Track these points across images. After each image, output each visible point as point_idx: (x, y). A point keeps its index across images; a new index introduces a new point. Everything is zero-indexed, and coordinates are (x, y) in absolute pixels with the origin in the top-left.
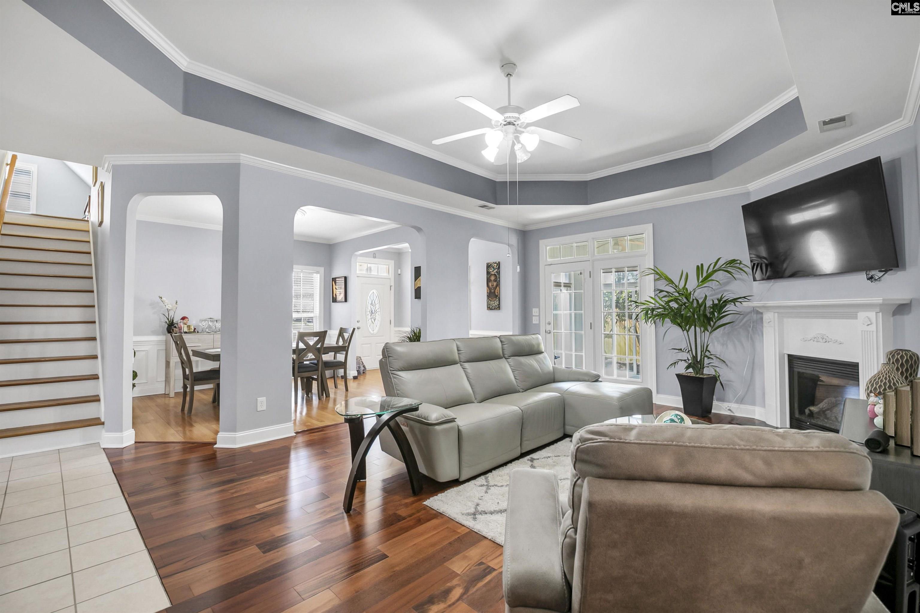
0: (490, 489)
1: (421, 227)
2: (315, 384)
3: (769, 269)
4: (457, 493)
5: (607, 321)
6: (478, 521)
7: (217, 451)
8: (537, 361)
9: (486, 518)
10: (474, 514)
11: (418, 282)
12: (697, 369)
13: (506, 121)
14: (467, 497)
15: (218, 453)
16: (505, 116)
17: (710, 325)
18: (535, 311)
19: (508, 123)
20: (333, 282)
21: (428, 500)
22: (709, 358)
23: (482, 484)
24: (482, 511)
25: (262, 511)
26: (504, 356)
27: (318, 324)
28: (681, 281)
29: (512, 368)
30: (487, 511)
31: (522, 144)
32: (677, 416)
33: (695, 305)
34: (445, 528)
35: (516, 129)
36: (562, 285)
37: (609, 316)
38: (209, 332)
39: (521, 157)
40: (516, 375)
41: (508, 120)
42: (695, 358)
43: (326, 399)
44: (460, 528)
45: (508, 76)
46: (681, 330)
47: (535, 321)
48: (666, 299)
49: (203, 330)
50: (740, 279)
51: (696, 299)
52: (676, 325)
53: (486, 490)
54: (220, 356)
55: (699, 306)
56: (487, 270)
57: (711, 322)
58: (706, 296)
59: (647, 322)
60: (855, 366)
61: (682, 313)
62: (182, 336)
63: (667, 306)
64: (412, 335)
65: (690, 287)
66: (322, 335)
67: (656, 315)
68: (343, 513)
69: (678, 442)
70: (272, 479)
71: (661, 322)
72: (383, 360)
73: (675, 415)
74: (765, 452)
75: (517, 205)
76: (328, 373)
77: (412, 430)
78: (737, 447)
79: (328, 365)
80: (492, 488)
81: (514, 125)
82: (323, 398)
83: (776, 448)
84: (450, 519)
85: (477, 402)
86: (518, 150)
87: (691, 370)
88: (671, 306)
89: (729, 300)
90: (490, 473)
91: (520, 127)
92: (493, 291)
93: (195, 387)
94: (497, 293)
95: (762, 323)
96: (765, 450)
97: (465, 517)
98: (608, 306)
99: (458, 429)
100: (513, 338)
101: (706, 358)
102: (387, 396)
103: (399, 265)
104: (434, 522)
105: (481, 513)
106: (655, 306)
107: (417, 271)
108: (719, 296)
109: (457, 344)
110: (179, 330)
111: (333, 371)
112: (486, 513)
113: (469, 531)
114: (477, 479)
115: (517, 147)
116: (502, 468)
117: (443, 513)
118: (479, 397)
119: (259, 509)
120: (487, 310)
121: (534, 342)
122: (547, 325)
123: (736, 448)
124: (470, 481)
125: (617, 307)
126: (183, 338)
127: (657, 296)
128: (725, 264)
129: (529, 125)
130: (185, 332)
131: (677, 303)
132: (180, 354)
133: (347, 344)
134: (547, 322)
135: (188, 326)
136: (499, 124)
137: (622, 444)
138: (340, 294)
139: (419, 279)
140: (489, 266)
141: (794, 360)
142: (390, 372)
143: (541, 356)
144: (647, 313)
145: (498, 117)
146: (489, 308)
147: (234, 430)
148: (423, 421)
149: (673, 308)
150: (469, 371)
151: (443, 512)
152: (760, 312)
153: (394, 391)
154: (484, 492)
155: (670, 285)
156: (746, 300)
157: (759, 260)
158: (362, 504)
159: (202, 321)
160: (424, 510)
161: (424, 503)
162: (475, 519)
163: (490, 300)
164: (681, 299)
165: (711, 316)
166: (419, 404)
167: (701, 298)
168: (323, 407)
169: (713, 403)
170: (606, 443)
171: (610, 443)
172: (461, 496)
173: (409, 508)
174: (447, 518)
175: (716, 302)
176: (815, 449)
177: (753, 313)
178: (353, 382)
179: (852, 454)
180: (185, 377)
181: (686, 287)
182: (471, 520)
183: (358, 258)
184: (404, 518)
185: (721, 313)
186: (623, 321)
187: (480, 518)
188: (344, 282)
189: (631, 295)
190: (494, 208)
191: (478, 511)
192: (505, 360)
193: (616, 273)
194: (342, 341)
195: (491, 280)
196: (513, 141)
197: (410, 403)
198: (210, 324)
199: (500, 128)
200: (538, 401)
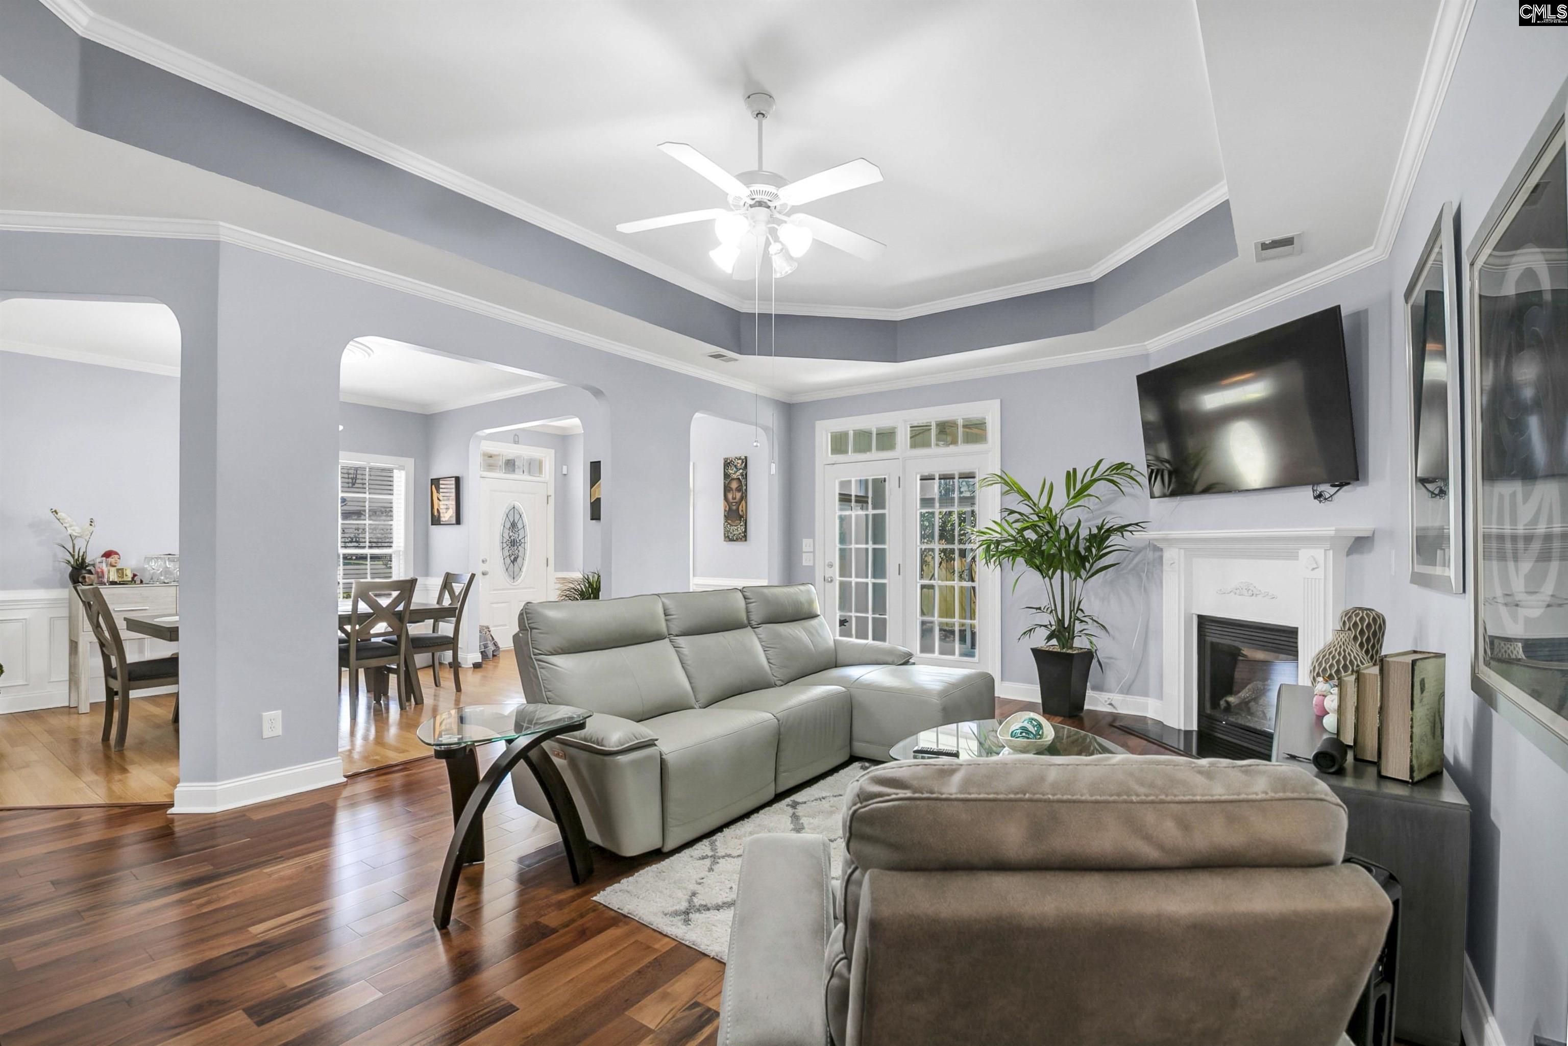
0: (718, 863)
1: (602, 389)
2: (393, 678)
3: (1173, 480)
4: (658, 875)
5: (926, 561)
6: (692, 925)
7: (176, 820)
8: (806, 630)
9: (709, 918)
10: (687, 913)
11: (597, 490)
12: (1063, 639)
13: (753, 199)
14: (675, 882)
15: (176, 824)
16: (752, 189)
17: (1085, 569)
18: (806, 544)
19: (757, 204)
20: (433, 486)
21: (601, 892)
22: (1082, 621)
23: (705, 854)
24: (701, 905)
25: (262, 939)
26: (749, 623)
27: (402, 566)
28: (1043, 495)
29: (763, 643)
30: (709, 905)
31: (782, 244)
32: (1031, 722)
33: (1063, 535)
34: (631, 944)
35: (771, 216)
36: (853, 498)
37: (930, 553)
38: (166, 581)
39: (781, 268)
40: (770, 657)
41: (758, 197)
42: (1060, 622)
43: (415, 707)
44: (660, 940)
45: (759, 116)
46: (1041, 577)
47: (806, 560)
48: (1019, 525)
49: (152, 579)
50: (1131, 495)
51: (1064, 526)
52: (1033, 568)
53: (711, 866)
54: (178, 631)
55: (1069, 537)
56: (725, 471)
57: (1087, 564)
58: (1080, 521)
59: (989, 564)
60: (1292, 633)
61: (1043, 548)
62: (99, 590)
63: (1020, 536)
64: (585, 586)
65: (1056, 507)
66: (407, 587)
67: (1003, 552)
68: (432, 930)
69: (1034, 794)
70: (288, 872)
71: (1011, 562)
72: (521, 635)
73: (1030, 719)
74: (1180, 806)
75: (772, 356)
76: (421, 659)
77: (573, 764)
78: (1134, 798)
79: (420, 644)
80: (721, 861)
81: (769, 207)
82: (410, 705)
83: (1198, 798)
84: (641, 925)
85: (700, 708)
86: (775, 254)
87: (1054, 642)
88: (1026, 537)
89: (1114, 527)
90: (719, 834)
91: (780, 213)
92: (734, 508)
93: (131, 692)
94: (742, 511)
95: (1162, 565)
96: (1180, 802)
97: (668, 920)
98: (928, 536)
99: (661, 758)
100: (766, 591)
101: (1077, 622)
102: (527, 703)
103: (563, 458)
104: (612, 933)
105: (699, 910)
106: (1001, 538)
107: (595, 469)
108: (1099, 522)
109: (664, 605)
110: (99, 577)
111: (431, 654)
112: (708, 909)
113: (676, 945)
114: (695, 847)
115: (774, 248)
116: (741, 822)
117: (629, 915)
118: (704, 697)
119: (256, 935)
120: (725, 541)
121: (803, 599)
122: (826, 567)
123: (1132, 800)
124: (683, 850)
125: (941, 537)
126: (101, 594)
127: (1006, 520)
128: (1109, 470)
129: (795, 210)
130: (111, 582)
131: (1036, 532)
132: (97, 627)
133: (459, 603)
134: (827, 562)
135: (118, 570)
136: (742, 204)
137: (934, 802)
138: (447, 509)
139: (598, 484)
140: (729, 463)
141: (1207, 623)
142: (533, 656)
143: (814, 622)
144: (988, 549)
145: (738, 191)
146: (729, 538)
147: (211, 775)
148: (595, 748)
149: (1029, 540)
150: (685, 651)
151: (629, 913)
152: (1158, 547)
153: (542, 693)
154: (707, 869)
155: (1026, 502)
156: (1140, 529)
157: (1160, 464)
158: (475, 909)
159: (149, 559)
160: (594, 911)
161: (594, 898)
162: (687, 921)
163: (729, 524)
164: (1042, 525)
165: (1087, 554)
166: (585, 716)
167: (1070, 525)
168: (409, 724)
169: (1087, 694)
170: (905, 802)
171: (913, 802)
172: (664, 880)
173: (566, 911)
174: (636, 922)
175: (1095, 531)
176: (1261, 796)
177: (1148, 549)
178: (473, 674)
179: (1319, 802)
180: (109, 673)
181: (1050, 506)
182: (680, 924)
183: (483, 442)
184: (554, 931)
185: (1101, 549)
186: (951, 561)
187: (698, 919)
188: (454, 486)
189: (965, 518)
190: (736, 360)
191: (694, 906)
192: (752, 629)
193: (942, 481)
194: (449, 597)
195: (731, 489)
196: (767, 238)
197: (570, 714)
198: (168, 566)
199: (743, 210)
200: (808, 702)
